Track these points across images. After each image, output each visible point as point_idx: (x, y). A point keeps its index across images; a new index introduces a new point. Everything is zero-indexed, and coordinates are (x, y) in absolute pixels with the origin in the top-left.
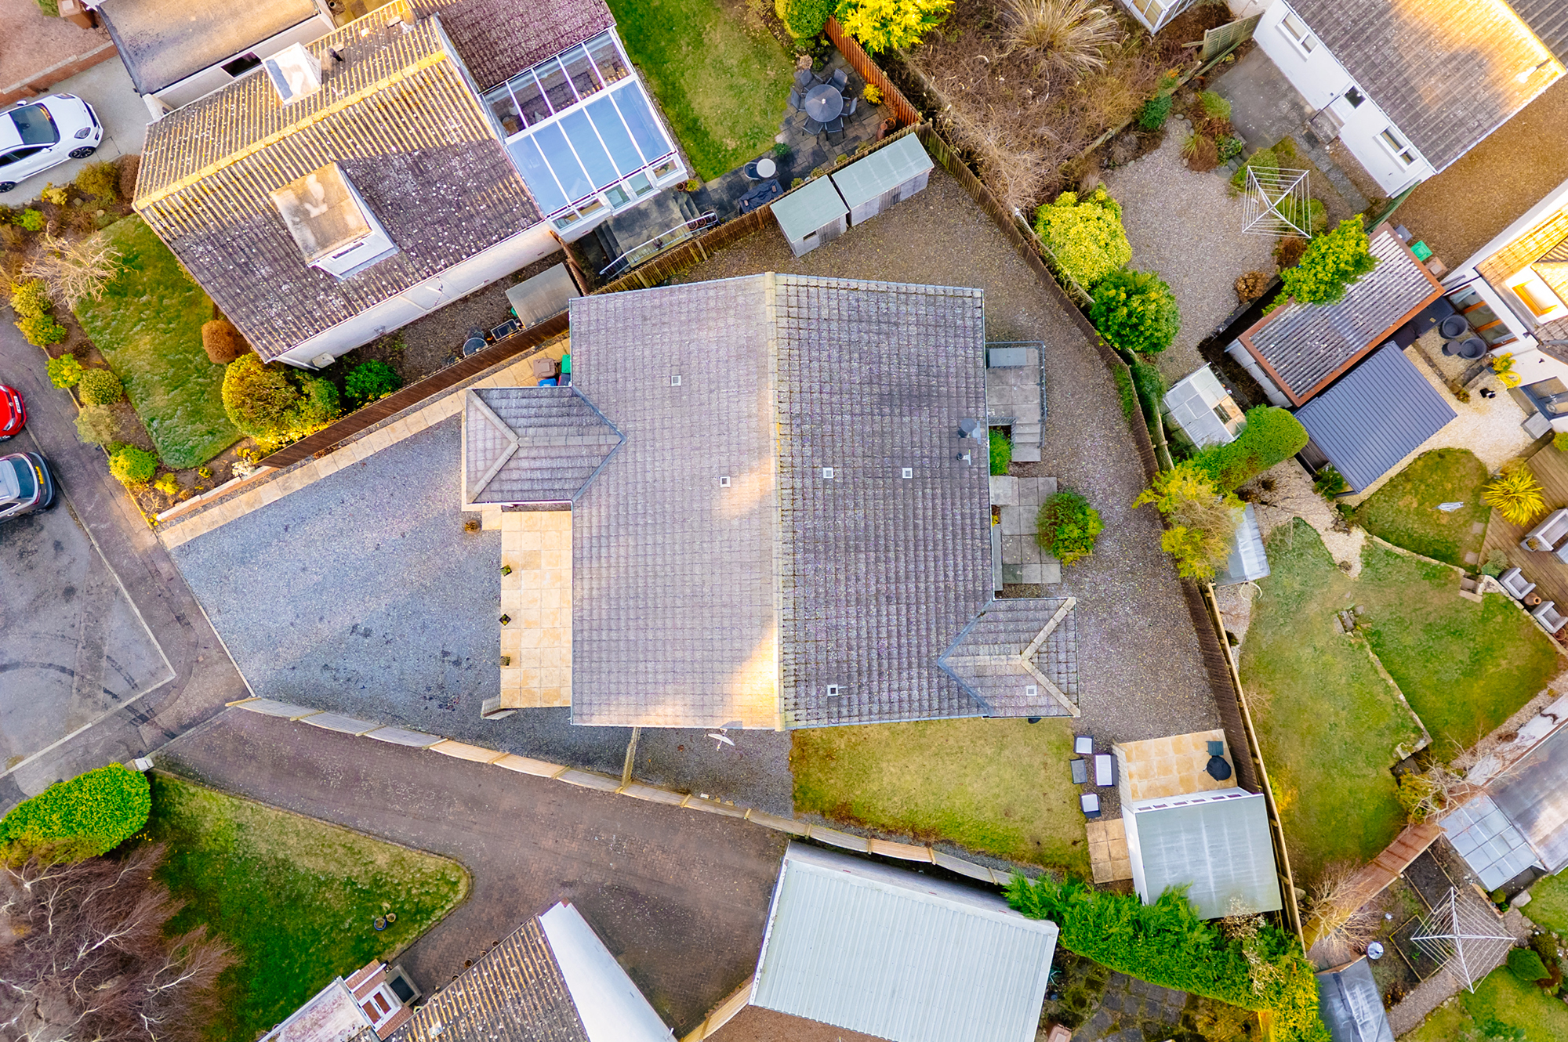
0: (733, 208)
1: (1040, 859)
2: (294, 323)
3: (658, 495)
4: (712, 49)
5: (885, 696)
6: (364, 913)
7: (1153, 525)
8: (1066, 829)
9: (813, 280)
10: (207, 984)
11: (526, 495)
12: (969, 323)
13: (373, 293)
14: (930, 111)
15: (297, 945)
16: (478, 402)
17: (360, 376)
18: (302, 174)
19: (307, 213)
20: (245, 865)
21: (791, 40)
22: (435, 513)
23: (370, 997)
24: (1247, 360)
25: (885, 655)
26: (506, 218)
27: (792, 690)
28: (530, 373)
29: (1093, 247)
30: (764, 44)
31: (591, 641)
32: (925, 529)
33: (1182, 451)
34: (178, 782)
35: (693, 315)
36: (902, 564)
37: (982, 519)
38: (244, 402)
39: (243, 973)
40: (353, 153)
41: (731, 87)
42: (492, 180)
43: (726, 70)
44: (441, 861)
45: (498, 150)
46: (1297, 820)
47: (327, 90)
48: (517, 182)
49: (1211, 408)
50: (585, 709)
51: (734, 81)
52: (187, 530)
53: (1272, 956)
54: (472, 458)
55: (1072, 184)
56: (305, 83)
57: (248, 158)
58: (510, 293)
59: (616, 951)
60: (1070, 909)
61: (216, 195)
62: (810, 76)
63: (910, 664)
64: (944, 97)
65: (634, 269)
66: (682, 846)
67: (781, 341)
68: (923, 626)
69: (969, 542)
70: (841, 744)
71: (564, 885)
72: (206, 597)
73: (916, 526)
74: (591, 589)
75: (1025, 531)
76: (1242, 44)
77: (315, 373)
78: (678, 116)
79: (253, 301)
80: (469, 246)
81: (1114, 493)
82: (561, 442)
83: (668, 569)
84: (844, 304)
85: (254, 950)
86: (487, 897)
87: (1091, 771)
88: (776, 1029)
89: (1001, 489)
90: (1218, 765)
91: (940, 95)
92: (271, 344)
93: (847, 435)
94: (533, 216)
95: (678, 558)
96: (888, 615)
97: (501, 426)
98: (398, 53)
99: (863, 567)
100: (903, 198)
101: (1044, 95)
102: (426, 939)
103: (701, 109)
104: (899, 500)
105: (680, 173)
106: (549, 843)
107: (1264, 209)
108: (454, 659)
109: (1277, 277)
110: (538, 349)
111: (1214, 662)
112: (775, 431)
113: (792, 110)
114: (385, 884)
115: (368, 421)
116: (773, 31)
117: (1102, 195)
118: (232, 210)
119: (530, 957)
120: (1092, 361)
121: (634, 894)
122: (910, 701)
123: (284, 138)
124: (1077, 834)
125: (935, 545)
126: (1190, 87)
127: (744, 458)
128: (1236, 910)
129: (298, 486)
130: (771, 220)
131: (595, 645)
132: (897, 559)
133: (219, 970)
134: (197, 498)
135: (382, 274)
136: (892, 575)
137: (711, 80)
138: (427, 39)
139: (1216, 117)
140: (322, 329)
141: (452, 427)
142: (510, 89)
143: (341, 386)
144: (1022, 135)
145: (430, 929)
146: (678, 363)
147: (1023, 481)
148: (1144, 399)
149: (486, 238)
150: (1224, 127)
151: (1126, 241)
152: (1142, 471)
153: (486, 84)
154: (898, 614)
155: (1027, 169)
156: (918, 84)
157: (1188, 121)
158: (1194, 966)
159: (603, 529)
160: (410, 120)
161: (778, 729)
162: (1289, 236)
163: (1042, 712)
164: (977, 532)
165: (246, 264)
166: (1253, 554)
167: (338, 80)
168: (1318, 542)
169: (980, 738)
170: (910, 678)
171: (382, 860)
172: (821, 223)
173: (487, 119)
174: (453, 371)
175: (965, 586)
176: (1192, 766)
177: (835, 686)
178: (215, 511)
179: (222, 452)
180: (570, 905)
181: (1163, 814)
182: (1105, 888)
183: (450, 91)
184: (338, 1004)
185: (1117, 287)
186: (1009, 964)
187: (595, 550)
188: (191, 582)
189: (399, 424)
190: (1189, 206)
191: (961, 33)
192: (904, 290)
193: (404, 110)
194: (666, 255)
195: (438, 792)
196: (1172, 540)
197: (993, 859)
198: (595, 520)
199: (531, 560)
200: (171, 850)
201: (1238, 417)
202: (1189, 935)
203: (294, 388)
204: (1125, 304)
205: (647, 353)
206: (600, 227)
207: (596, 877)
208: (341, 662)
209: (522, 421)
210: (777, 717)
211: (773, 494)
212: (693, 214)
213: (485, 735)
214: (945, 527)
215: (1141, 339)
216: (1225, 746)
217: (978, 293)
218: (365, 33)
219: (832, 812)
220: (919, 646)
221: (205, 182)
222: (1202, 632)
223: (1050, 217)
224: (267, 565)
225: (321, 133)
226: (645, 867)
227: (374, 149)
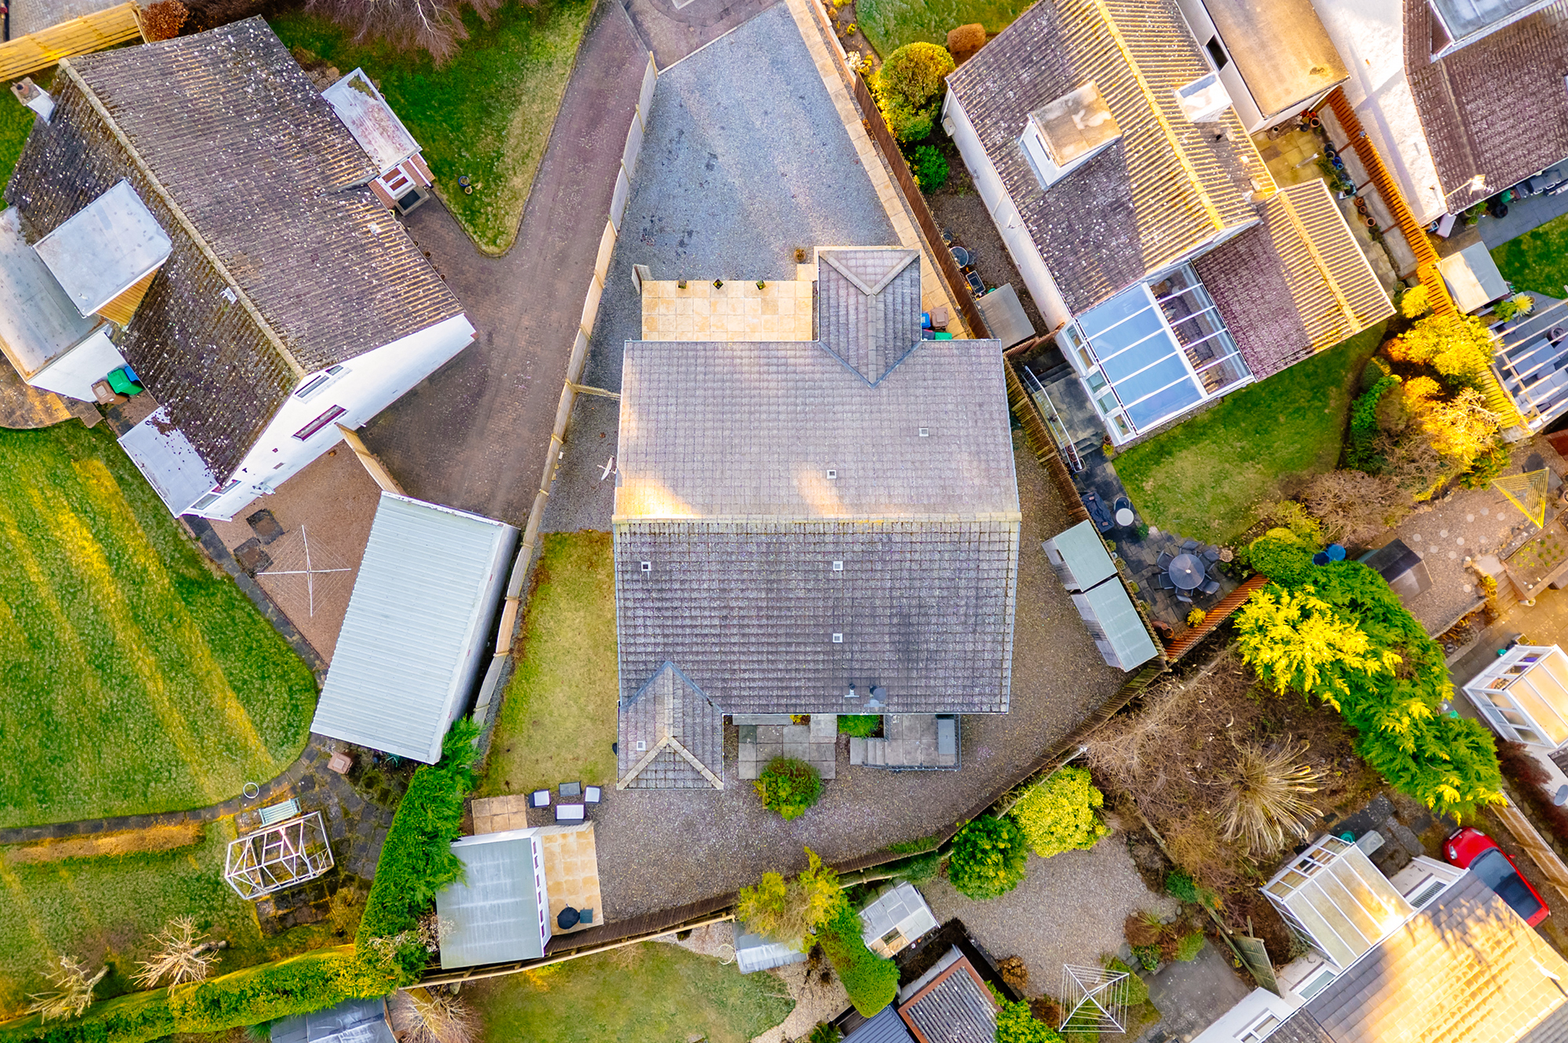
0: (1088, 486)
1: (495, 751)
2: (980, 102)
3: (822, 415)
4: (1238, 470)
5: (640, 612)
6: (472, 167)
7: (789, 868)
8: (519, 775)
9: (1014, 556)
10: (420, 40)
11: (825, 301)
12: (976, 700)
13: (1007, 168)
14: (1180, 671)
15: (450, 113)
16: (908, 260)
17: (934, 158)
18: (1111, 107)
19: (1076, 112)
20: (517, 70)
21: (1247, 542)
22: (813, 224)
23: (404, 174)
24: (943, 964)
25: (676, 613)
26: (1075, 284)
27: (647, 531)
28: (937, 305)
29: (1049, 820)
30: (1243, 518)
31: (696, 358)
32: (787, 652)
33: (858, 897)
34: (588, 13)
35: (983, 448)
36: (754, 631)
37: (795, 705)
38: (912, 60)
39: (428, 68)
40: (1130, 150)
41: (1202, 486)
42: (1108, 271)
43: (1218, 482)
44: (514, 231)
45: (1135, 276)
46: (520, 989)
47: (1188, 128)
48: (1107, 293)
49: (896, 926)
50: (637, 353)
51: (1208, 490)
52: (802, 15)
53: (402, 957)
54: (859, 255)
55: (1111, 803)
56: (1195, 108)
57: (1124, 61)
58: (1007, 288)
59: (432, 378)
60: (450, 775)
61: (1091, 35)
62: (1213, 559)
63: (665, 636)
64: (1193, 683)
65: (1030, 396)
66: (519, 436)
67: (958, 525)
68: (700, 649)
69: (775, 693)
70: (602, 575)
71: (490, 335)
72: (745, 31)
73: (789, 644)
74: (741, 358)
75: (786, 748)
76: (1251, 976)
77: (938, 120)
78: (1175, 438)
79: (999, 67)
80: (1048, 252)
81: (820, 832)
82: (871, 332)
83: (756, 424)
84: (993, 584)
85: (447, 77)
86: (483, 270)
87: (570, 800)
88: (361, 515)
89: (825, 725)
90: (571, 917)
91: (1195, 680)
92: (962, 82)
93: (872, 584)
94: (1076, 307)
95: (766, 432)
96: (711, 617)
97: (886, 280)
98: (1223, 189)
99: (754, 595)
100: (1098, 643)
101: (1197, 779)
102: (450, 219)
103: (1181, 458)
104: (813, 630)
105: (1120, 439)
106: (526, 322)
107: (1089, 987)
108: (686, 240)
109: (1023, 997)
110: (958, 312)
111: (663, 918)
112: (876, 518)
113: (1180, 542)
114: (497, 185)
115: (894, 165)
116: (1257, 526)
117: (1100, 831)
118: (1078, 49)
119: (430, 306)
120: (943, 817)
121: (480, 394)
122: (635, 636)
123: (1142, 92)
124: (515, 786)
125: (773, 662)
126: (1208, 923)
127: (852, 491)
128: (443, 926)
129: (838, 106)
130: (1076, 520)
131: (692, 361)
132: (760, 626)
133: (431, 50)
134: (829, 23)
135: (1024, 176)
136: (746, 622)
137: (1209, 468)
138: (1236, 214)
139: (1179, 946)
140: (975, 126)
141: (887, 237)
142: (1195, 286)
143: (926, 142)
144: (1158, 757)
145: (457, 222)
146: (940, 433)
147: (833, 747)
148: (906, 863)
149: (1056, 266)
150: (1169, 954)
151: (1056, 852)
152: (840, 859)
153: (1199, 265)
154: (712, 626)
155: (1124, 761)
156: (1206, 660)
157: (1174, 919)
158: (396, 885)
159: (793, 368)
160: (1161, 199)
161: (614, 518)
162: (1061, 1010)
163: (622, 755)
164: (784, 701)
165: (1032, 61)
166: (760, 959)
167: (1198, 137)
168: (772, 1023)
169: (602, 700)
170: (655, 636)
171: (517, 182)
172: (1073, 566)
173: (1165, 266)
174: (938, 238)
175: (735, 688)
176: (571, 894)
177: (650, 569)
178: (819, 38)
179: (869, 43)
180: (473, 340)
181: (530, 864)
182: (466, 808)
183: (1187, 235)
184: (400, 148)
185: (1010, 840)
186: (405, 719)
187: (775, 361)
188: (757, 20)
189: (892, 191)
190: (1092, 916)
191: (1257, 703)
192: (1007, 639)
193: (1169, 194)
194: (1042, 425)
195: (572, 229)
196: (773, 880)
197: (497, 709)
198: (799, 361)
199: (770, 306)
200: (531, 9)
201: (889, 951)
202: (422, 882)
203: (923, 102)
204: (994, 847)
205: (950, 407)
206: (1070, 366)
207: (496, 362)
208: (686, 145)
209: (890, 298)
210: (624, 517)
211: (820, 516)
212: (1082, 450)
213: (619, 268)
214: (788, 671)
215: (962, 862)
216: (588, 926)
217: (1004, 708)
218: (1244, 159)
219: (543, 566)
220: (683, 644)
221: (1103, 26)
222: (691, 908)
223: (1078, 781)
224: (770, 82)
225: (1147, 123)
226: (503, 404)
227: (1134, 168)
